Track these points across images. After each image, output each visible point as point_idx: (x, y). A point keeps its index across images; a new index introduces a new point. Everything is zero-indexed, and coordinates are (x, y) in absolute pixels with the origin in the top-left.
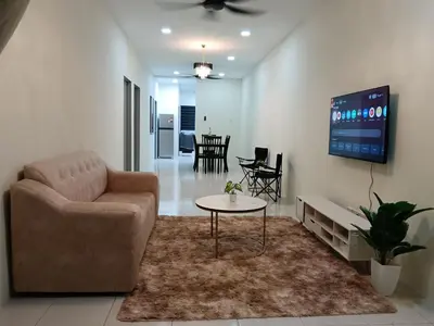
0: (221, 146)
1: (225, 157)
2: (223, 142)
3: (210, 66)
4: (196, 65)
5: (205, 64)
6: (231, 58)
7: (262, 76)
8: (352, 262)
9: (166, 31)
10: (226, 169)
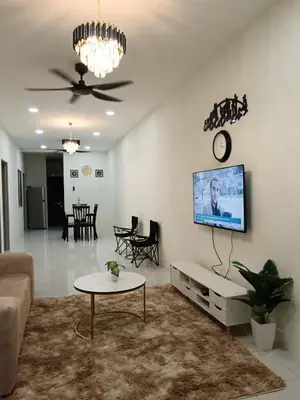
0: (89, 215)
1: (94, 225)
2: (92, 211)
3: (78, 142)
4: (64, 141)
5: (73, 141)
6: (97, 134)
7: (127, 147)
8: (231, 327)
9: (34, 110)
10: (96, 236)
